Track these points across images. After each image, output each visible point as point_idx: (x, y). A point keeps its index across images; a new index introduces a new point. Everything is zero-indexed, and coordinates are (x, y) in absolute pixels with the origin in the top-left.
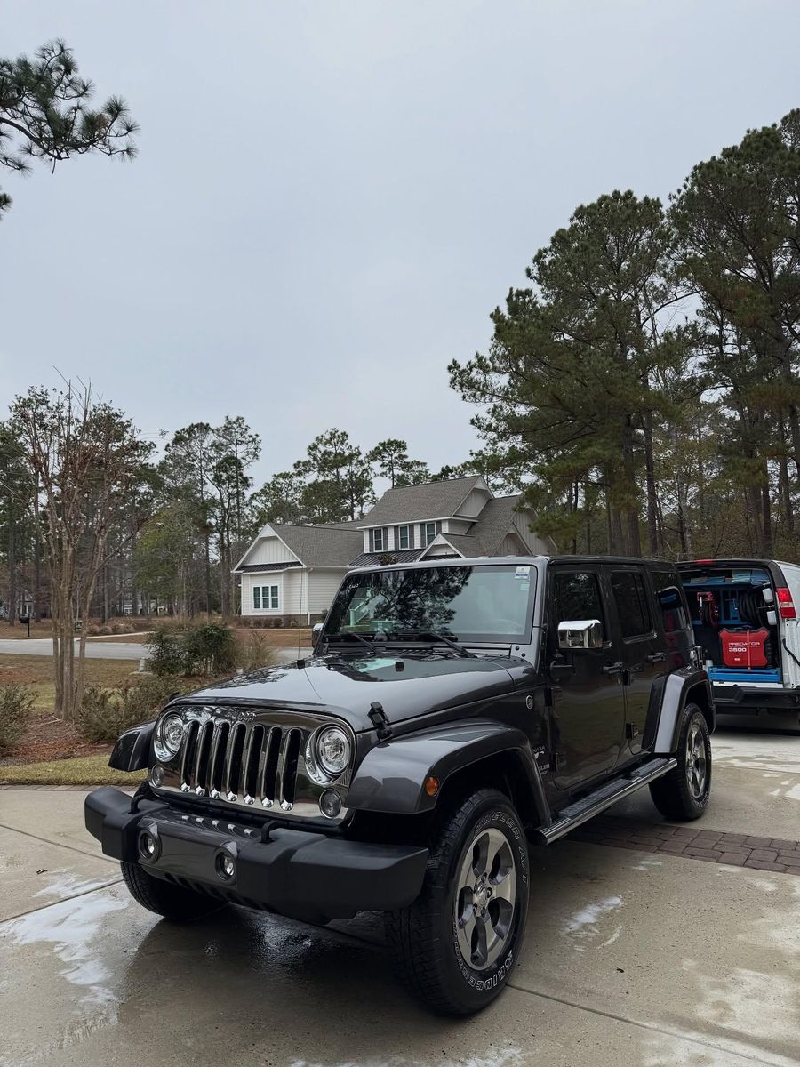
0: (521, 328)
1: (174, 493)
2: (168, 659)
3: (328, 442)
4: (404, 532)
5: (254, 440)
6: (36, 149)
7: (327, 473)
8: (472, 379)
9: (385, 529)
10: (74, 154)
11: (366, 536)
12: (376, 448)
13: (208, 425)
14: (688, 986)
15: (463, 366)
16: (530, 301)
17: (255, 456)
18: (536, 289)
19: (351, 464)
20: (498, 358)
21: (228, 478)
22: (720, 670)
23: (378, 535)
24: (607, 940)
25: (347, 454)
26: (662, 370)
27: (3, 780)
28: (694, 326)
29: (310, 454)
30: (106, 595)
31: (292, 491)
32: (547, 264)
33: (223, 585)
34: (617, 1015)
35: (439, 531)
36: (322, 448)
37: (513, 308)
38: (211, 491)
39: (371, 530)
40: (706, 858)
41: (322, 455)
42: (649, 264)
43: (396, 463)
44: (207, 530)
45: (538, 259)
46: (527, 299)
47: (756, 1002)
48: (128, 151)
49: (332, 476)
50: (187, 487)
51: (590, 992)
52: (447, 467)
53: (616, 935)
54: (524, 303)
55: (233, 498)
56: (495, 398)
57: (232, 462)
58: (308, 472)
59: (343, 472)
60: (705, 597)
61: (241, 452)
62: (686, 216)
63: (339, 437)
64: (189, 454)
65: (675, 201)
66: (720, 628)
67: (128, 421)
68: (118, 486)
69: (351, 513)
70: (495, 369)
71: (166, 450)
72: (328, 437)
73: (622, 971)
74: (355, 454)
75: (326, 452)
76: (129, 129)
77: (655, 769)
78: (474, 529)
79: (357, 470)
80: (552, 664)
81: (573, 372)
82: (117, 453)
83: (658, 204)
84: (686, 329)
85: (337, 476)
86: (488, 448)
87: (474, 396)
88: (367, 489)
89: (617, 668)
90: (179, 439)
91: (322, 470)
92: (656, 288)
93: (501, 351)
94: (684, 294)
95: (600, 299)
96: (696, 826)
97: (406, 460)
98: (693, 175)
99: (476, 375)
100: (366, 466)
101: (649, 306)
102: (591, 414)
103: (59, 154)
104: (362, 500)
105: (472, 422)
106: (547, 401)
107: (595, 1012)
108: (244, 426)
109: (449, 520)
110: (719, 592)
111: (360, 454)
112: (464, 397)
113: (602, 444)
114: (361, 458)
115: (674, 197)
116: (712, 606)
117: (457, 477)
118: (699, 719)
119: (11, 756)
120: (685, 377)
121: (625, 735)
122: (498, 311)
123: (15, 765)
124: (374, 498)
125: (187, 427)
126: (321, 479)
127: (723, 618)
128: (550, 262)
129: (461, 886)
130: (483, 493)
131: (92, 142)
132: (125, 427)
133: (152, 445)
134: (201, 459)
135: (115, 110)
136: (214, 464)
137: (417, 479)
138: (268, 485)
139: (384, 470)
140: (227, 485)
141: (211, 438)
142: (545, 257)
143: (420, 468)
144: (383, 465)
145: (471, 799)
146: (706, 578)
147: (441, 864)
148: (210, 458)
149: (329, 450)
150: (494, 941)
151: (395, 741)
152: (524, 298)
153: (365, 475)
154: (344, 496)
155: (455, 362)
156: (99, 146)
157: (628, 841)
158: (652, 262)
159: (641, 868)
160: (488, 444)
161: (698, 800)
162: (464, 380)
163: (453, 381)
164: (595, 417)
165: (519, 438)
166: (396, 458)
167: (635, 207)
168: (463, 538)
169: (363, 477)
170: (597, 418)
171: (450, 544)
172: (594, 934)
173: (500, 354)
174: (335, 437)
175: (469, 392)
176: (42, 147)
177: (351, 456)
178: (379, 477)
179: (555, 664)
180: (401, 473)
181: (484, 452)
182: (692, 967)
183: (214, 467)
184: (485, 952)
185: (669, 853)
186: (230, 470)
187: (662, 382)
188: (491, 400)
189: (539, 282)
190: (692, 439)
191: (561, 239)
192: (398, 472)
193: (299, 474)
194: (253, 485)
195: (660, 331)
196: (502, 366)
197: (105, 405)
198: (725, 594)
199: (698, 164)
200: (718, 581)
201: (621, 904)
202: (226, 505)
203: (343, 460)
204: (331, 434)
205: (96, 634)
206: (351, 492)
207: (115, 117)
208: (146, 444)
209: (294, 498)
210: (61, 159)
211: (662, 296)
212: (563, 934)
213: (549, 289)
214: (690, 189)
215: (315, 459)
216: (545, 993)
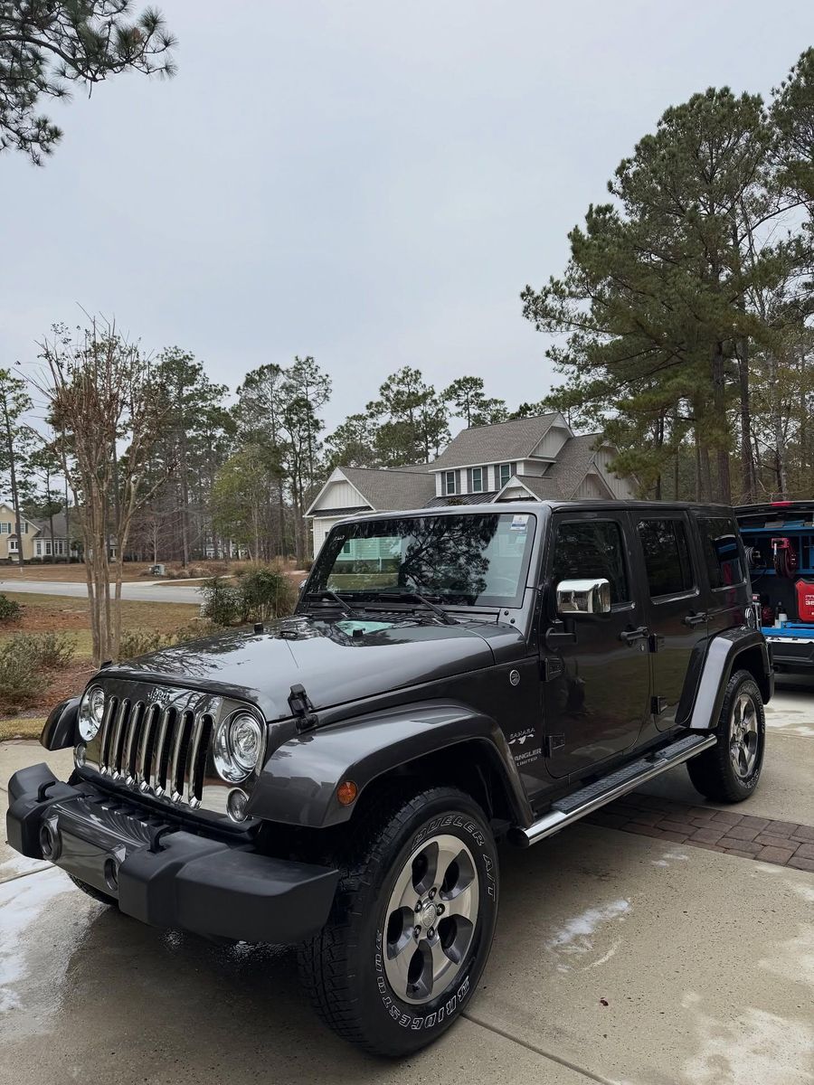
0: (600, 247)
1: (249, 437)
2: (222, 605)
3: (401, 381)
4: (477, 474)
5: (324, 381)
6: (70, 71)
7: (400, 414)
8: (546, 307)
9: (458, 471)
10: (109, 73)
11: (438, 479)
12: (451, 387)
13: (278, 366)
14: (683, 1031)
15: (538, 292)
16: (611, 217)
17: (326, 397)
18: (619, 205)
19: (425, 403)
20: (574, 281)
21: (298, 421)
22: (794, 625)
23: (450, 477)
24: (599, 959)
25: (420, 394)
26: (759, 291)
27: (16, 734)
28: (798, 241)
29: (382, 394)
30: (185, 540)
31: (366, 434)
32: (631, 176)
33: (297, 529)
34: (585, 1068)
35: (514, 473)
36: (394, 388)
37: (593, 228)
38: (284, 435)
39: (443, 473)
40: (742, 853)
41: (395, 395)
42: (747, 171)
43: (472, 402)
44: (279, 474)
45: (620, 171)
46: (608, 216)
47: (763, 1060)
48: (167, 68)
49: (405, 417)
50: (260, 432)
51: (560, 1032)
52: (526, 404)
53: (611, 953)
54: (604, 220)
55: (304, 442)
56: (572, 326)
57: (304, 404)
58: (381, 413)
59: (417, 412)
60: (780, 544)
61: (311, 393)
62: (790, 113)
63: (412, 376)
64: (260, 397)
65: (778, 97)
66: (798, 577)
67: (199, 364)
68: (194, 431)
69: (426, 454)
70: (572, 294)
71: (237, 393)
72: (401, 376)
73: (606, 1004)
74: (429, 393)
75: (398, 392)
76: (167, 44)
77: (687, 748)
78: (551, 470)
79: (431, 410)
80: (548, 632)
81: (658, 295)
82: (191, 397)
83: (758, 102)
84: (790, 244)
85: (411, 416)
86: (570, 383)
87: (549, 325)
88: (443, 430)
89: (641, 633)
90: (250, 382)
91: (395, 410)
92: (755, 200)
93: (577, 274)
94: (787, 205)
95: (688, 213)
96: (740, 810)
97: (483, 398)
98: (800, 64)
99: (551, 301)
100: (440, 406)
101: (747, 220)
102: (678, 341)
103: (94, 76)
104: (437, 441)
105: (548, 354)
106: (628, 329)
107: (559, 1061)
108: (313, 367)
109: (524, 461)
110: (798, 538)
111: (434, 393)
112: (538, 327)
113: (688, 374)
114: (435, 397)
115: (778, 92)
116: (788, 553)
117: (536, 414)
118: (751, 688)
119: (36, 707)
120: (787, 299)
121: (649, 709)
122: (576, 230)
123: (38, 717)
124: (450, 439)
125: (257, 369)
126: (394, 421)
127: (801, 567)
128: (634, 174)
129: (393, 906)
130: (561, 431)
131: (129, 61)
132: (195, 371)
133: (225, 388)
134: (272, 402)
135: (151, 22)
136: (285, 407)
137: (495, 418)
138: (342, 427)
139: (460, 409)
140: (298, 428)
141: (281, 380)
142: (629, 168)
143: (498, 407)
144: (458, 405)
145: (412, 802)
146: (782, 523)
147: (361, 885)
148: (281, 400)
149: (401, 390)
150: (443, 967)
151: (318, 732)
152: (605, 214)
153: (440, 415)
154: (418, 438)
155: (528, 289)
156: (137, 64)
157: (654, 827)
158: (751, 169)
159: (662, 863)
160: (570, 379)
161: (745, 780)
162: (538, 308)
163: (526, 310)
164: (682, 346)
165: (603, 370)
166: (472, 396)
167: (733, 106)
168: (541, 480)
169: (438, 417)
170: (684, 346)
171: (524, 487)
172: (585, 950)
173: (577, 277)
174: (408, 376)
175: (544, 321)
176: (77, 68)
177: (425, 396)
178: (455, 417)
179: (551, 632)
180: (477, 412)
181: (566, 388)
182: (693, 1003)
183: (284, 410)
184: (429, 981)
185: (701, 844)
186: (300, 411)
187: (758, 305)
188: (568, 329)
189: (623, 196)
190: (793, 367)
191: (646, 147)
192: (474, 411)
193: (372, 415)
194: (324, 427)
195: (758, 248)
196: (579, 290)
197: (176, 347)
198: (805, 540)
199: (806, 50)
200: (797, 526)
201: (628, 910)
202: (298, 449)
203: (416, 400)
204: (404, 372)
205: (173, 578)
206: (425, 433)
207: (152, 31)
208: (219, 387)
209: (368, 441)
210: (96, 80)
211: (762, 209)
212: (548, 948)
213: (633, 204)
214: (796, 81)
215: (388, 399)
216: (505, 1030)
